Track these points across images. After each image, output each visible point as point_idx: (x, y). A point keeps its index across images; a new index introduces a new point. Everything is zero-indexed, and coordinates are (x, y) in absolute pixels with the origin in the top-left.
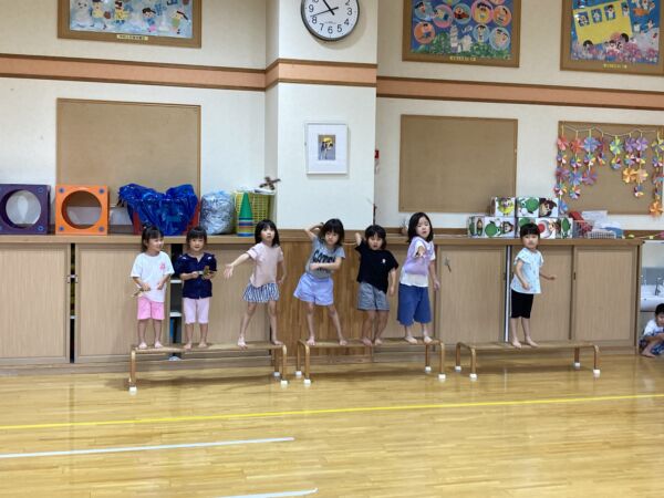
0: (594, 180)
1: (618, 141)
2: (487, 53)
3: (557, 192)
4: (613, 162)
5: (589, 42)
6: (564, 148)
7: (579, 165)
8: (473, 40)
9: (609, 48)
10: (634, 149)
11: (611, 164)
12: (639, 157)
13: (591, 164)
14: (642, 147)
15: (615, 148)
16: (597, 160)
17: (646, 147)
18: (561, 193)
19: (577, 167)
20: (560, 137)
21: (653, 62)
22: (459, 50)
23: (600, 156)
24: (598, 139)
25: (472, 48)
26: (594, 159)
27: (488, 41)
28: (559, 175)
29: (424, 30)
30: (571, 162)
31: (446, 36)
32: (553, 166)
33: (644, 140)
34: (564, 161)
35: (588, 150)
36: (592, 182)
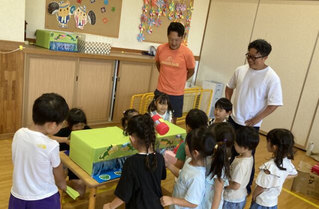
0: (160, 24)
1: (173, 4)
3: (140, 28)
4: (169, 15)
6: (147, 3)
7: (154, 14)
10: (180, 9)
11: (168, 17)
12: (181, 14)
13: (159, 15)
14: (183, 9)
15: (172, 8)
16: (162, 13)
17: (185, 9)
18: (142, 29)
19: (153, 15)
23: (164, 10)
28: (143, 19)
30: (150, 12)
32: (140, 12)
33: (185, 6)
34: (146, 11)
35: (159, 6)
36: (159, 25)
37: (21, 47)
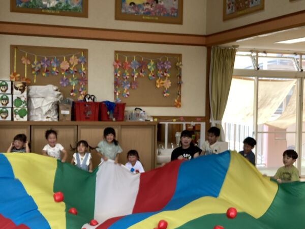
2: (67, 9)
5: (133, 3)
9: (146, 7)
20: (116, 60)
21: (174, 16)
22: (48, 6)
24: (139, 62)
25: (57, 5)
26: (137, 74)
27: (67, 2)
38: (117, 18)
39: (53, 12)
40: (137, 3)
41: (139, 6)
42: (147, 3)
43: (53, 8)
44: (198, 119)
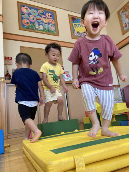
2: (49, 31)
5: (78, 32)
8: (43, 26)
22: (39, 29)
25: (43, 29)
27: (48, 28)
29: (26, 21)
31: (34, 24)
37: (2, 80)
38: (72, 38)
39: (42, 32)
40: (80, 32)
41: (82, 33)
42: (85, 33)
43: (42, 30)
44: (116, 86)
